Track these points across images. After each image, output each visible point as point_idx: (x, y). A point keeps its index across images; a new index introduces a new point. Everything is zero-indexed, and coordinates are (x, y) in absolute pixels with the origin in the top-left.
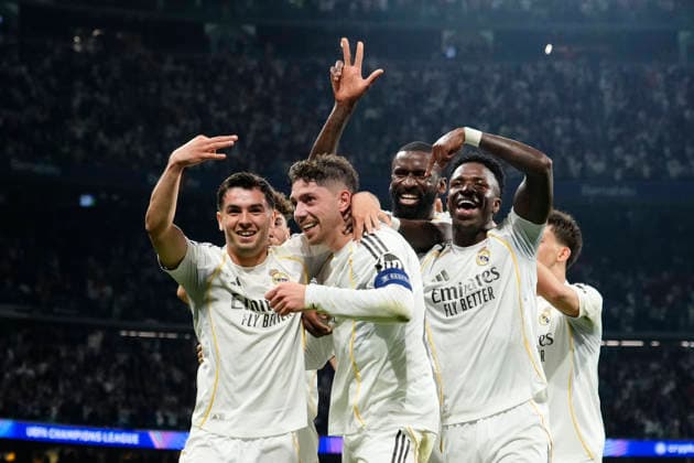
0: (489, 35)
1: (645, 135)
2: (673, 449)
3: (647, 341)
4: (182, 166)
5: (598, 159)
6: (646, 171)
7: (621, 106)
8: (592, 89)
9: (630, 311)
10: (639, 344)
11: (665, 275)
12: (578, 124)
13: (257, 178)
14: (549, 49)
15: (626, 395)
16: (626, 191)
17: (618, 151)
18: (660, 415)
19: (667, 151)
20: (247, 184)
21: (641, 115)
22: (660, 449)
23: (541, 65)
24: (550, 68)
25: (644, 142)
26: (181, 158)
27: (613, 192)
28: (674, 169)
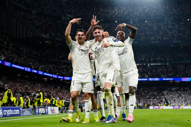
0: (137, 20)
1: (161, 34)
2: (166, 79)
3: (162, 64)
4: (72, 23)
5: (154, 37)
6: (161, 39)
7: (157, 29)
8: (153, 27)
9: (159, 59)
10: (160, 64)
11: (164, 54)
12: (151, 32)
13: (83, 30)
14: (146, 22)
15: (159, 72)
16: (158, 42)
17: (156, 36)
18: (164, 74)
19: (164, 36)
20: (81, 31)
21: (160, 31)
22: (164, 79)
23: (145, 24)
24: (146, 24)
25: (160, 35)
26: (72, 22)
27: (156, 42)
28: (165, 39)
